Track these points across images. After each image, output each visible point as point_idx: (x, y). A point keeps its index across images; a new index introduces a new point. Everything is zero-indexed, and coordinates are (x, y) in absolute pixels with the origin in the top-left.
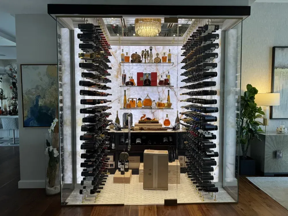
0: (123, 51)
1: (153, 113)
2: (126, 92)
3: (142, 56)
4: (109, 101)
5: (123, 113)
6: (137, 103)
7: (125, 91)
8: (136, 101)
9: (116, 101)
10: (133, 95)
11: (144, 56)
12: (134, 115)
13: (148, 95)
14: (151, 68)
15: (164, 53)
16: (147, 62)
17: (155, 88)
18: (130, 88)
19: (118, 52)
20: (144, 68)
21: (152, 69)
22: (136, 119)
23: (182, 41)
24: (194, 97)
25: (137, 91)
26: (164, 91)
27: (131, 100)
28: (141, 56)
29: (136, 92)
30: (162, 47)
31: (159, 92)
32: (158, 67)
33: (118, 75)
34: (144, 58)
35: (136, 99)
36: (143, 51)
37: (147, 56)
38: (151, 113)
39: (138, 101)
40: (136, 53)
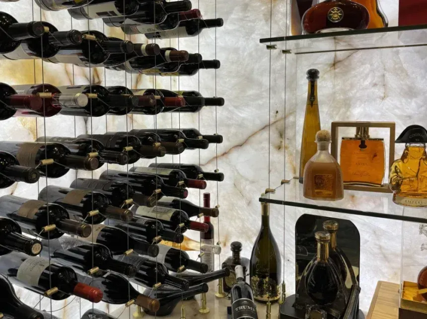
2: (319, 83)
6: (392, 161)
7: (313, 75)
8: (392, 142)
9: (265, 134)
10: (370, 100)
22: (385, 258)
25: (400, 71)
27: (352, 132)
29: (391, 80)
35: (392, 127)
39: (400, 148)
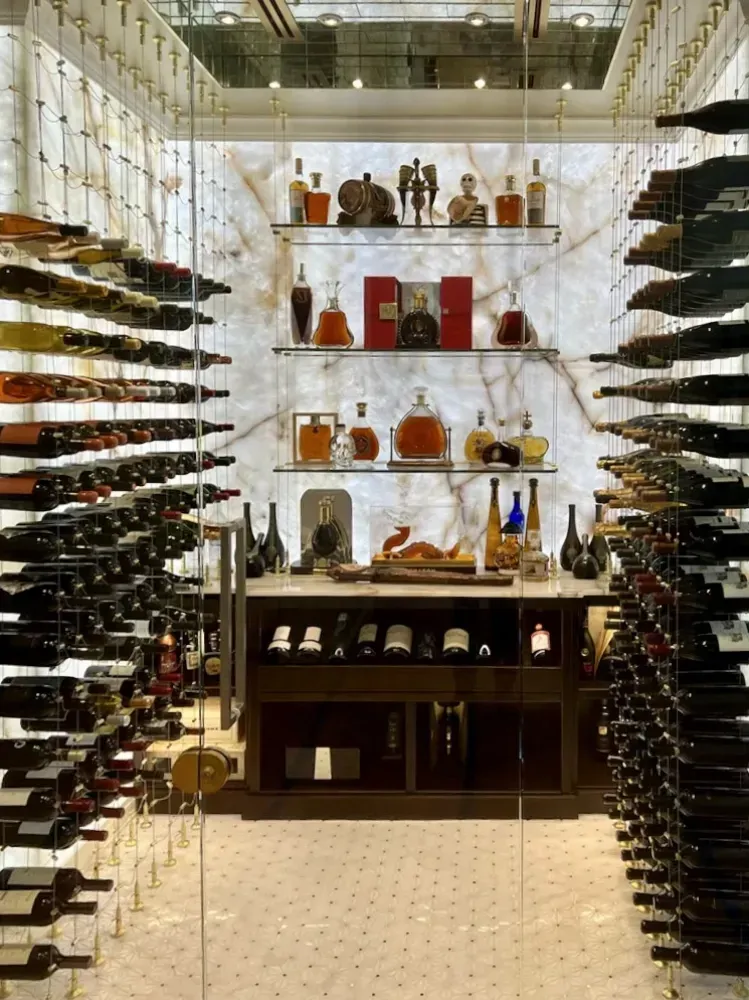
0: (299, 171)
1: (456, 492)
3: (403, 192)
4: (219, 428)
5: (301, 490)
11: (410, 195)
12: (361, 501)
13: (421, 398)
14: (447, 257)
15: (510, 180)
16: (425, 221)
17: (466, 362)
18: (337, 361)
19: (278, 173)
20: (409, 257)
21: (452, 261)
23: (604, 117)
24: (672, 409)
26: (513, 378)
28: (397, 195)
30: (504, 147)
31: (489, 381)
32: (484, 251)
33: (276, 290)
34: (410, 206)
36: (406, 172)
37: (427, 194)
38: (445, 489)
40: (367, 177)
